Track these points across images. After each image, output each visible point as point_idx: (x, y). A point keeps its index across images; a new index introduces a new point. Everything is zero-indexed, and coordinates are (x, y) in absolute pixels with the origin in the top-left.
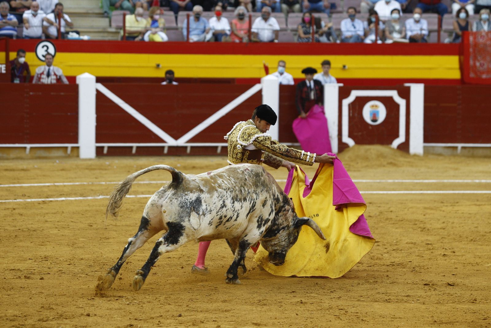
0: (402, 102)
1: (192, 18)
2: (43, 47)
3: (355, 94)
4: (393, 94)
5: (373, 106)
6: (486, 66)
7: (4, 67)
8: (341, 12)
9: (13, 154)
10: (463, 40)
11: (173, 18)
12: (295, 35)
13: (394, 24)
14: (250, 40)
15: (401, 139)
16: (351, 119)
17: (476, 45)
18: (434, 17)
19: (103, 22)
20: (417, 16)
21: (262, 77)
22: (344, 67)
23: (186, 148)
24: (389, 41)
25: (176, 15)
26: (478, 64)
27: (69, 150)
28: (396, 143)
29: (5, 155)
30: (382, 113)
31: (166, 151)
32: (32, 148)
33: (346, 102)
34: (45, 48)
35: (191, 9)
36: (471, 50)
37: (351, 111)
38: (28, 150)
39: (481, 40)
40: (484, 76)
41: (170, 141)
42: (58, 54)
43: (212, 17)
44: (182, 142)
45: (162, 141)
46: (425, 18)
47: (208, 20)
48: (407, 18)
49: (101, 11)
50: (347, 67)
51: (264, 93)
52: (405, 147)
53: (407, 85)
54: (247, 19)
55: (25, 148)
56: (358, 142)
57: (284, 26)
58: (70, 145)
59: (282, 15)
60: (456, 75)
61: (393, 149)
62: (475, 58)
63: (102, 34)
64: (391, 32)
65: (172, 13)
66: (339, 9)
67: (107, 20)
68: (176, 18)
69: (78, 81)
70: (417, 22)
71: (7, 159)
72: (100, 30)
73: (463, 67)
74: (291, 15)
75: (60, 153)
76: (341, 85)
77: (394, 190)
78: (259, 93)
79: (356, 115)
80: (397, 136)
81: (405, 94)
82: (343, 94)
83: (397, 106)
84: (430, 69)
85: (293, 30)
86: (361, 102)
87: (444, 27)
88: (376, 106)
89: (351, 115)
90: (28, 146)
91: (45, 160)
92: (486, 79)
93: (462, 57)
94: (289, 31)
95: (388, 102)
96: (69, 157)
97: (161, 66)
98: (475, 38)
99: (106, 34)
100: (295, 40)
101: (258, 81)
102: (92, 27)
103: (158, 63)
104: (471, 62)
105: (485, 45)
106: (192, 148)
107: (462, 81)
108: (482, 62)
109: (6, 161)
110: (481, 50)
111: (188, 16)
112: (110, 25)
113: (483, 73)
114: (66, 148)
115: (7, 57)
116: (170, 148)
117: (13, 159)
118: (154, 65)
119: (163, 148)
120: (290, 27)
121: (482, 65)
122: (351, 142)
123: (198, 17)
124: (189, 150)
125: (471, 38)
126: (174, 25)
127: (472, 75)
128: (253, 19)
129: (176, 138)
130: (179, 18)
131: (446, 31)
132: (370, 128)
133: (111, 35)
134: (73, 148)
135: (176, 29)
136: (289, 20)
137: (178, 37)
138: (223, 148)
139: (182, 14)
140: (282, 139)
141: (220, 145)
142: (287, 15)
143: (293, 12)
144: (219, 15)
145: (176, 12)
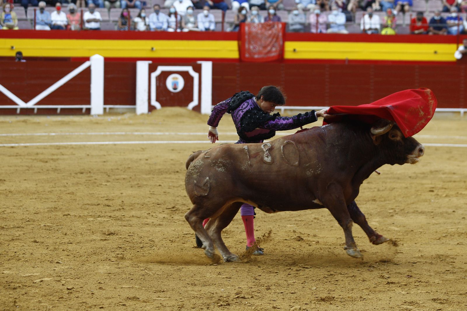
0: (195, 75)
1: (38, 12)
3: (161, 69)
4: (189, 69)
5: (174, 78)
6: (257, 49)
8: (149, 8)
10: (240, 30)
11: (24, 12)
12: (116, 25)
13: (189, 17)
14: (82, 28)
15: (195, 103)
16: (158, 88)
17: (250, 33)
18: (219, 12)
20: (206, 12)
21: (91, 56)
22: (152, 49)
23: (33, 109)
24: (186, 30)
25: (26, 9)
26: (251, 47)
28: (191, 105)
30: (181, 83)
31: (18, 111)
33: (154, 75)
35: (37, 5)
36: (246, 37)
37: (158, 82)
39: (254, 30)
40: (256, 56)
41: (21, 104)
43: (53, 11)
44: (31, 104)
45: (15, 104)
46: (212, 13)
47: (50, 14)
48: (199, 13)
50: (155, 49)
51: (93, 68)
52: (198, 108)
53: (199, 62)
56: (163, 105)
57: (107, 18)
59: (106, 10)
60: (235, 55)
61: (189, 110)
62: (249, 43)
64: (186, 23)
65: (23, 8)
66: (149, 6)
68: (26, 12)
70: (207, 16)
73: (241, 50)
74: (112, 10)
76: (150, 62)
77: (190, 140)
78: (89, 68)
79: (161, 84)
80: (191, 100)
81: (198, 69)
82: (152, 69)
83: (192, 79)
84: (217, 51)
85: (114, 21)
86: (165, 75)
87: (227, 19)
88: (177, 78)
89: (158, 84)
92: (258, 59)
93: (240, 42)
94: (111, 22)
95: (185, 75)
97: (14, 48)
98: (249, 28)
100: (116, 28)
101: (87, 59)
103: (12, 45)
104: (247, 46)
105: (257, 33)
106: (38, 109)
107: (241, 60)
108: (255, 45)
110: (254, 37)
111: (35, 10)
113: (255, 54)
116: (22, 109)
118: (9, 47)
119: (16, 109)
120: (112, 19)
121: (254, 48)
122: (157, 105)
123: (42, 10)
124: (36, 111)
125: (247, 28)
126: (24, 17)
127: (247, 55)
128: (84, 12)
129: (26, 101)
130: (28, 12)
131: (228, 23)
132: (172, 94)
135: (26, 20)
136: (111, 14)
137: (28, 26)
138: (62, 109)
139: (30, 9)
140: (106, 102)
141: (59, 107)
142: (109, 10)
143: (115, 7)
144: (59, 9)
145: (26, 7)
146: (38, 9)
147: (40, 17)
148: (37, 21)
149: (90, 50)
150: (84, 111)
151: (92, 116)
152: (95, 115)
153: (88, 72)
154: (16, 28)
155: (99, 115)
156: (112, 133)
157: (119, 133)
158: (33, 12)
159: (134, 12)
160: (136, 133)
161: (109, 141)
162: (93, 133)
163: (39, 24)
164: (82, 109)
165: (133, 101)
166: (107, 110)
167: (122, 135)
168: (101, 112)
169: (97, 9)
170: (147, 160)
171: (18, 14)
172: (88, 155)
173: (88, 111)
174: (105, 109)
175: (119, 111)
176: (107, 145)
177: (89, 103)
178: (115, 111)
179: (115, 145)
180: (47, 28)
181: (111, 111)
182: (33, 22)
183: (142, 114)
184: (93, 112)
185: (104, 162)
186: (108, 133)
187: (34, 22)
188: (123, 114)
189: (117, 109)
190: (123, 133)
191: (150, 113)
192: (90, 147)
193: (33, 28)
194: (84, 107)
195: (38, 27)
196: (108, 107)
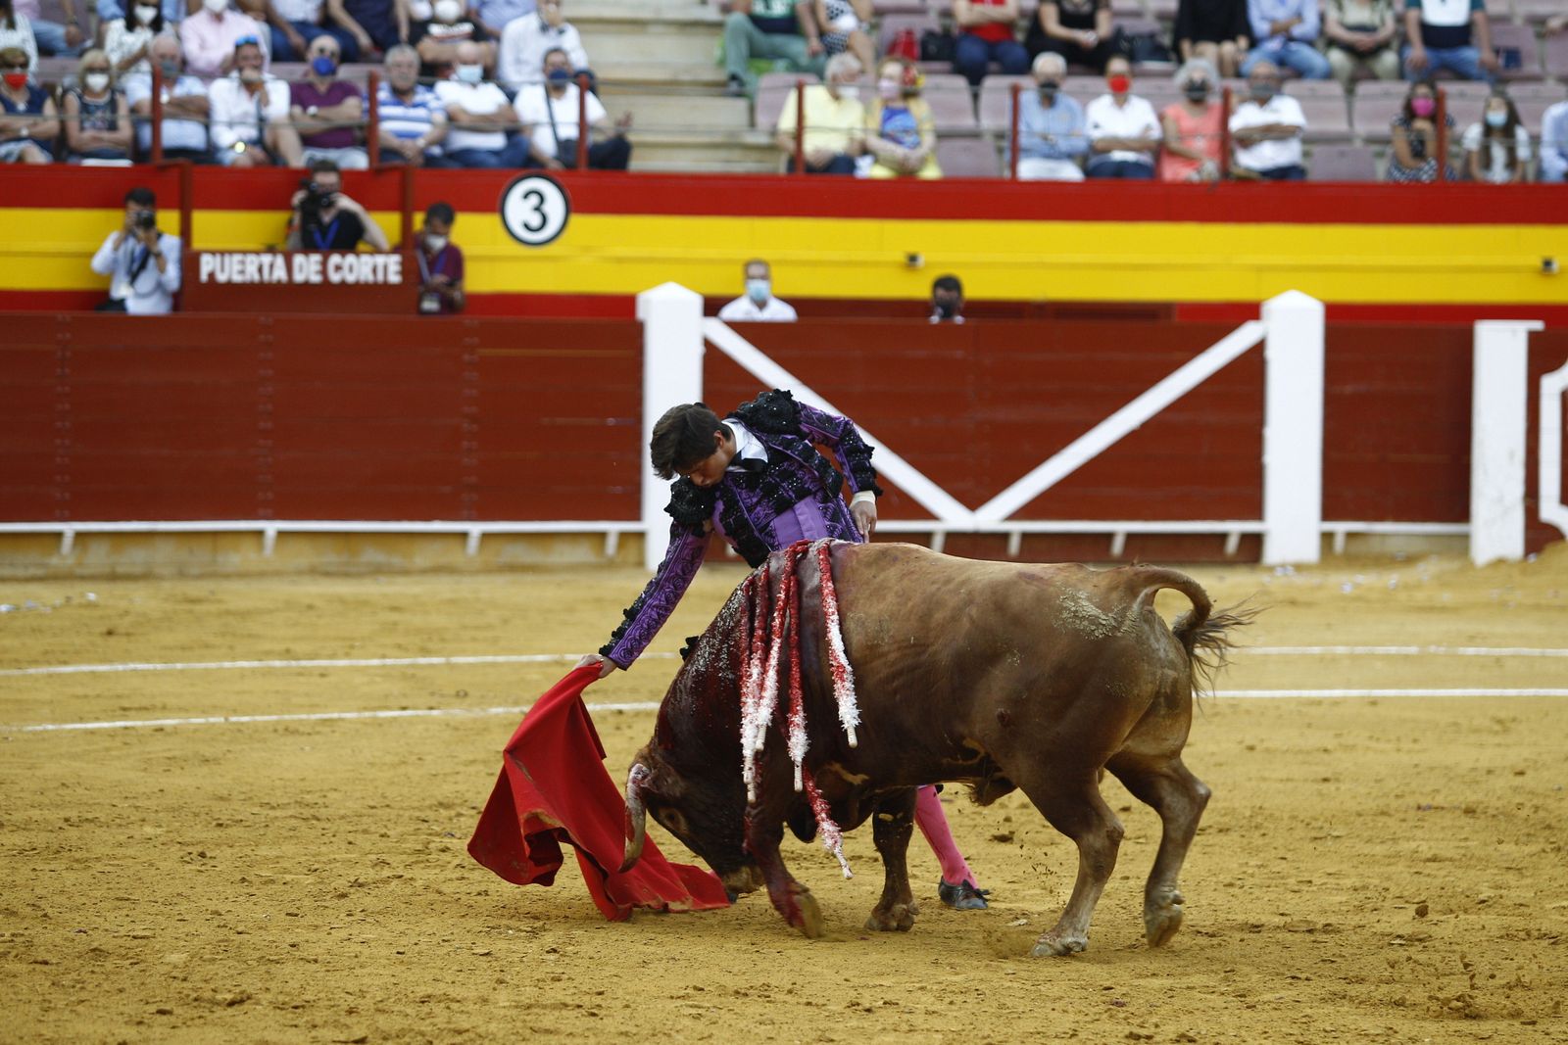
1: (1030, 98)
2: (526, 196)
7: (396, 263)
8: (1537, 79)
9: (424, 556)
11: (965, 99)
12: (1380, 155)
14: (1225, 170)
19: (728, 114)
21: (1265, 300)
22: (1548, 264)
23: (1004, 537)
25: (975, 88)
27: (612, 543)
29: (396, 560)
32: (486, 536)
33: (1555, 383)
34: (534, 200)
35: (1025, 68)
38: (473, 543)
41: (951, 515)
42: (577, 220)
43: (1097, 95)
44: (992, 516)
45: (926, 514)
47: (1085, 106)
49: (721, 76)
50: (1556, 266)
51: (1272, 354)
54: (1215, 101)
55: (464, 535)
57: (1340, 126)
58: (613, 528)
63: (723, 154)
65: (960, 82)
66: (1531, 67)
67: (741, 105)
68: (976, 97)
69: (642, 313)
71: (405, 572)
72: (718, 139)
74: (1364, 88)
75: (582, 553)
76: (1538, 325)
78: (1258, 351)
82: (1544, 355)
85: (1371, 140)
90: (476, 528)
91: (529, 578)
94: (1358, 144)
96: (610, 565)
97: (922, 261)
99: (736, 154)
100: (1381, 171)
101: (1250, 311)
102: (690, 130)
103: (912, 249)
106: (1026, 537)
109: (401, 580)
111: (1015, 91)
112: (752, 124)
114: (602, 536)
115: (407, 224)
116: (953, 536)
117: (424, 572)
118: (900, 257)
119: (928, 536)
120: (1362, 128)
123: (1049, 92)
124: (1014, 545)
126: (967, 122)
129: (973, 503)
130: (985, 98)
133: (755, 155)
134: (624, 536)
135: (975, 135)
136: (1359, 105)
137: (980, 162)
138: (1131, 537)
139: (995, 86)
140: (1331, 509)
141: (1121, 528)
142: (1350, 92)
143: (1374, 77)
144: (1120, 89)
145: (975, 76)
146: (1027, 83)
147: (1035, 119)
148: (1024, 141)
149: (1260, 269)
150: (1232, 545)
151: (1271, 569)
152: (1283, 566)
153: (1252, 366)
154: (931, 173)
155: (1299, 567)
156: (1359, 650)
157: (1393, 650)
158: (1007, 101)
159: (1462, 95)
160: (1471, 651)
161: (1348, 686)
162: (1274, 650)
163: (1030, 152)
164: (1223, 537)
165: (1457, 506)
166: (1339, 543)
167: (1406, 657)
168: (1311, 551)
169: (1290, 86)
170: (1521, 773)
171: (937, 108)
172: (1251, 748)
173: (1252, 548)
174: (1327, 538)
175: (1393, 547)
176: (1336, 703)
177: (1256, 511)
178: (1375, 546)
179: (1374, 702)
180: (1071, 173)
181: (1359, 547)
182: (1006, 144)
183: (1500, 562)
184: (1273, 553)
185: (1326, 780)
186: (1341, 650)
187: (1011, 144)
188: (1410, 560)
189: (1384, 535)
190: (1413, 650)
191: (1532, 558)
192: (1262, 709)
193: (1007, 174)
194: (1235, 528)
195: (1030, 169)
196: (1341, 527)
